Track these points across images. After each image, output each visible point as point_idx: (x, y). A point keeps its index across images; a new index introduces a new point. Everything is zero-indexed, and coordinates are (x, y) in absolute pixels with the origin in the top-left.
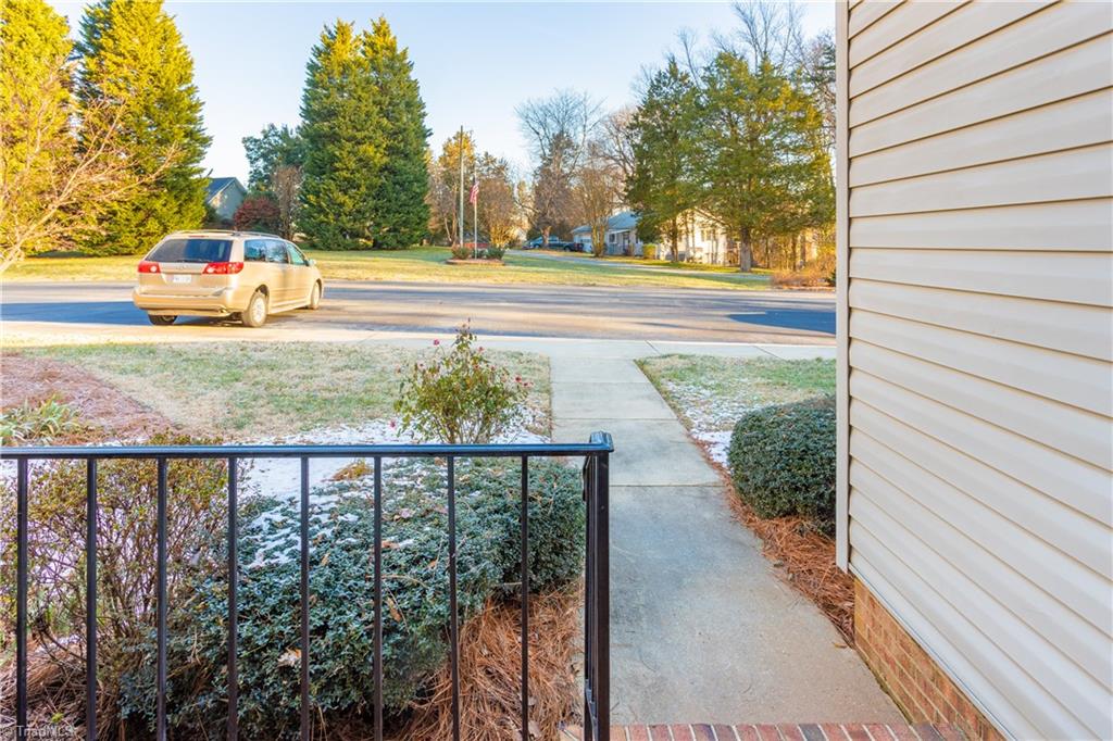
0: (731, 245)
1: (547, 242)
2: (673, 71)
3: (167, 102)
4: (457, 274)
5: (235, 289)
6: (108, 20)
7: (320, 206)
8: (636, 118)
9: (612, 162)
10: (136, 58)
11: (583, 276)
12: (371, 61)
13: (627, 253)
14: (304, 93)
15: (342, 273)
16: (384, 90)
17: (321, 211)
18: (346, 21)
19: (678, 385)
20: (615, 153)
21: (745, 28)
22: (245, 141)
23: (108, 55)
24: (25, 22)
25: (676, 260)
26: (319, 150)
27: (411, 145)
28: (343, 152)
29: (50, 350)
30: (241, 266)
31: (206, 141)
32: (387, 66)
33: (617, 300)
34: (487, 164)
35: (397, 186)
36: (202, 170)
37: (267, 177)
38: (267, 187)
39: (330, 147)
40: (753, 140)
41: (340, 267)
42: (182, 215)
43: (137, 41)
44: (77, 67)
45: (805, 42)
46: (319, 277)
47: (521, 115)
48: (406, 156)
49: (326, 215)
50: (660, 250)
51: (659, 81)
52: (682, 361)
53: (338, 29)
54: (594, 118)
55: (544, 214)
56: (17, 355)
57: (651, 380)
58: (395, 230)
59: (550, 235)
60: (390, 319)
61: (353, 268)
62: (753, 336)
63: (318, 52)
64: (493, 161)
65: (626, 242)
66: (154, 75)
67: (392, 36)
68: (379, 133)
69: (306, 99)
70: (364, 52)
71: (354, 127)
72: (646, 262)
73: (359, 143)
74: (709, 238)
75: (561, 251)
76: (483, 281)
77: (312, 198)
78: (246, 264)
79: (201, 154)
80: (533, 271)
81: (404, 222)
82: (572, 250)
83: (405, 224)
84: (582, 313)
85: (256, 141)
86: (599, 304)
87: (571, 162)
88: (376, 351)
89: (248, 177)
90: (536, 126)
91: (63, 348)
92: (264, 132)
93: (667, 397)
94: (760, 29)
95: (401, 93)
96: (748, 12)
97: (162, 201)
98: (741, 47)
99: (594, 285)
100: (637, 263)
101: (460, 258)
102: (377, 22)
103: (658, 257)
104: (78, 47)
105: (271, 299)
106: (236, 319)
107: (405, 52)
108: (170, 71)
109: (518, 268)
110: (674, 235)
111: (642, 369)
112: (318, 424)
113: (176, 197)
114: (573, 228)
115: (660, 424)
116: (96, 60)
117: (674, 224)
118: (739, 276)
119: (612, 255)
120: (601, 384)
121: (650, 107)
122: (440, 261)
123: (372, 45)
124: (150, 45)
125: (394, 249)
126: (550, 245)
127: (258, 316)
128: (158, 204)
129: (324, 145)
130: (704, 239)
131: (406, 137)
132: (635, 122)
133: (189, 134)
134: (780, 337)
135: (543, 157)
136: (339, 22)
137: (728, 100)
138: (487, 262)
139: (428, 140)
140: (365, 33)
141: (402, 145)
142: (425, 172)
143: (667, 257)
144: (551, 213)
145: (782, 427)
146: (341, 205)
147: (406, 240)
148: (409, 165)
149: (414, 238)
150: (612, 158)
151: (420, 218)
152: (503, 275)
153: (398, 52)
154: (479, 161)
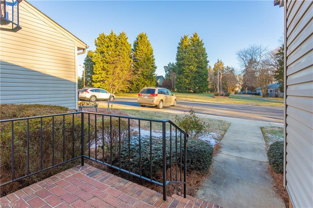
3: (148, 59)
4: (215, 100)
5: (156, 99)
6: (138, 43)
7: (180, 82)
8: (279, 51)
10: (142, 51)
11: (256, 103)
12: (193, 44)
14: (176, 54)
15: (184, 99)
16: (196, 52)
17: (181, 83)
18: (186, 35)
19: (272, 135)
20: (274, 64)
22: (164, 67)
23: (138, 51)
24: (124, 46)
26: (180, 68)
28: (186, 68)
29: (123, 109)
30: (157, 95)
31: (156, 68)
32: (197, 45)
33: (265, 110)
34: (228, 69)
35: (200, 77)
36: (155, 74)
37: (169, 75)
38: (169, 77)
39: (182, 67)
41: (184, 97)
42: (151, 85)
43: (142, 47)
44: (132, 54)
46: (176, 98)
48: (202, 68)
49: (182, 84)
52: (279, 129)
53: (184, 37)
55: (245, 84)
56: (117, 110)
57: (263, 133)
58: (199, 88)
59: (248, 90)
61: (187, 97)
63: (180, 44)
64: (230, 68)
66: (146, 54)
67: (198, 37)
68: (195, 63)
69: (177, 56)
70: (191, 42)
71: (188, 62)
73: (189, 66)
75: (251, 95)
76: (222, 102)
77: (178, 80)
78: (158, 94)
79: (155, 70)
82: (255, 95)
83: (202, 86)
85: (167, 67)
89: (165, 75)
90: (243, 57)
91: (125, 109)
92: (168, 64)
93: (266, 138)
95: (201, 52)
97: (147, 81)
99: (259, 105)
101: (216, 96)
102: (194, 34)
104: (133, 50)
105: (164, 103)
106: (156, 107)
107: (202, 41)
108: (149, 53)
109: (234, 99)
111: (261, 130)
113: (150, 80)
114: (256, 88)
115: (257, 144)
116: (136, 52)
119: (271, 97)
120: (244, 131)
122: (210, 96)
123: (193, 40)
124: (145, 47)
125: (199, 93)
126: (247, 93)
127: (161, 106)
128: (146, 82)
129: (181, 67)
131: (202, 64)
133: (152, 66)
135: (246, 66)
136: (185, 36)
138: (224, 97)
139: (208, 64)
140: (191, 37)
141: (201, 65)
142: (207, 73)
144: (248, 83)
146: (185, 82)
147: (202, 91)
148: (203, 71)
149: (204, 90)
150: (272, 65)
151: (206, 85)
152: (228, 101)
153: (200, 41)
154: (225, 69)
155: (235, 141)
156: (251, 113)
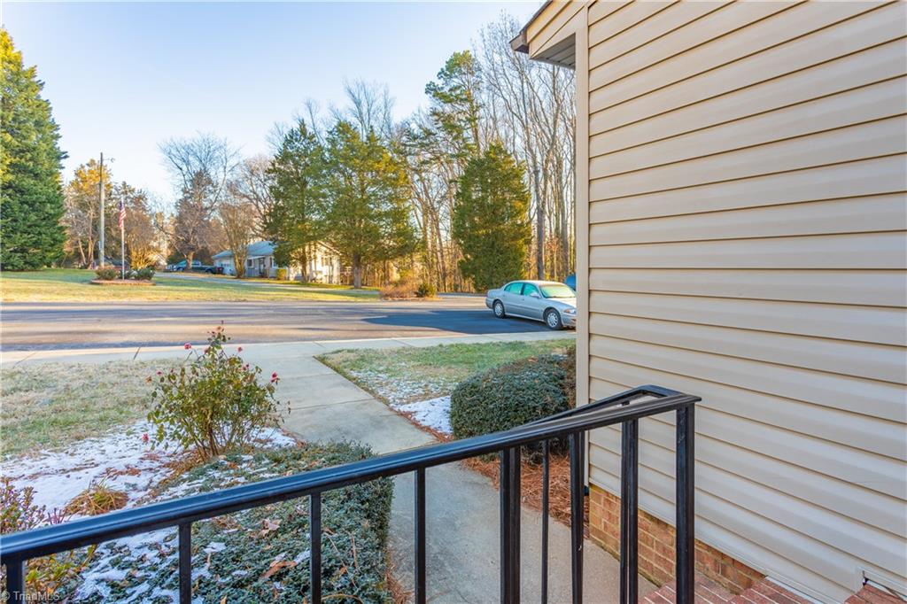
0: (342, 269)
1: (191, 266)
2: (303, 131)
4: (105, 293)
8: (273, 165)
9: (245, 200)
11: (232, 294)
13: (263, 275)
19: (359, 372)
20: (249, 193)
21: (354, 106)
25: (304, 280)
27: (42, 165)
33: (272, 311)
34: (126, 192)
35: (26, 207)
40: (363, 191)
45: (393, 125)
47: (164, 150)
48: (36, 176)
50: (289, 272)
51: (291, 137)
52: (352, 354)
54: (232, 162)
55: (187, 241)
57: (337, 371)
58: (23, 251)
59: (193, 259)
60: (44, 339)
62: (388, 333)
64: (132, 191)
65: (262, 266)
67: (16, 51)
68: (2, 148)
72: (278, 282)
74: (327, 264)
75: (204, 273)
76: (136, 300)
80: (186, 290)
81: (35, 243)
82: (212, 273)
83: (36, 244)
84: (248, 323)
86: (256, 315)
87: (212, 197)
88: (47, 370)
90: (179, 162)
93: (357, 382)
94: (365, 110)
95: (29, 110)
96: (356, 95)
98: (353, 120)
99: (244, 301)
100: (274, 283)
101: (107, 279)
103: (288, 279)
107: (33, 70)
109: (169, 287)
110: (303, 260)
111: (324, 363)
112: (8, 456)
114: (214, 254)
115: (365, 404)
117: (304, 252)
118: (355, 291)
119: (249, 277)
120: (298, 378)
121: (284, 157)
122: (83, 281)
125: (22, 270)
126: (193, 268)
130: (324, 264)
131: (36, 156)
132: (271, 167)
134: (406, 333)
135: (185, 191)
137: (345, 158)
138: (135, 282)
139: (63, 162)
141: (31, 164)
142: (60, 195)
143: (296, 278)
144: (195, 240)
145: (494, 389)
147: (37, 261)
148: (41, 185)
149: (47, 260)
150: (247, 197)
151: (54, 240)
152: (156, 294)
153: (24, 68)
154: (116, 189)
155: (312, 412)
156: (252, 324)
